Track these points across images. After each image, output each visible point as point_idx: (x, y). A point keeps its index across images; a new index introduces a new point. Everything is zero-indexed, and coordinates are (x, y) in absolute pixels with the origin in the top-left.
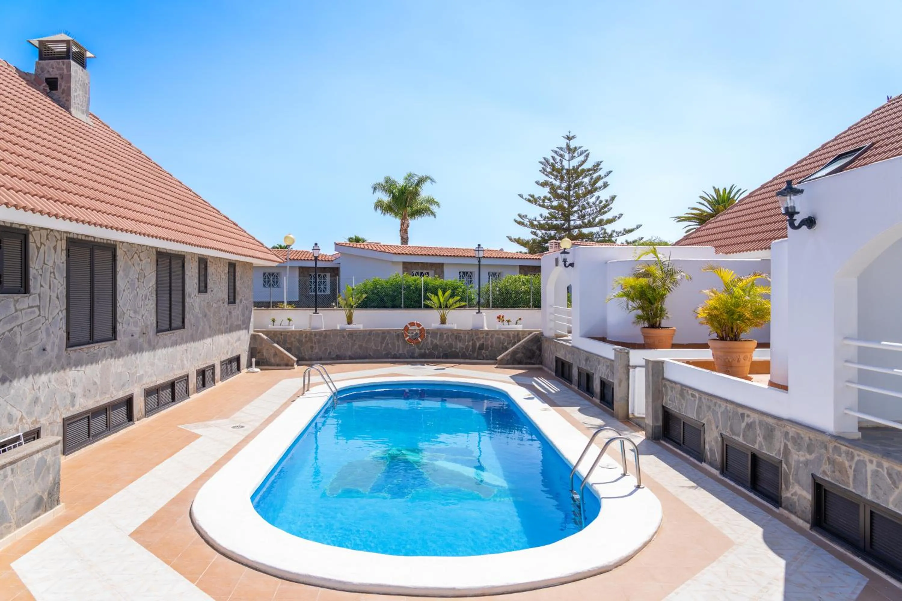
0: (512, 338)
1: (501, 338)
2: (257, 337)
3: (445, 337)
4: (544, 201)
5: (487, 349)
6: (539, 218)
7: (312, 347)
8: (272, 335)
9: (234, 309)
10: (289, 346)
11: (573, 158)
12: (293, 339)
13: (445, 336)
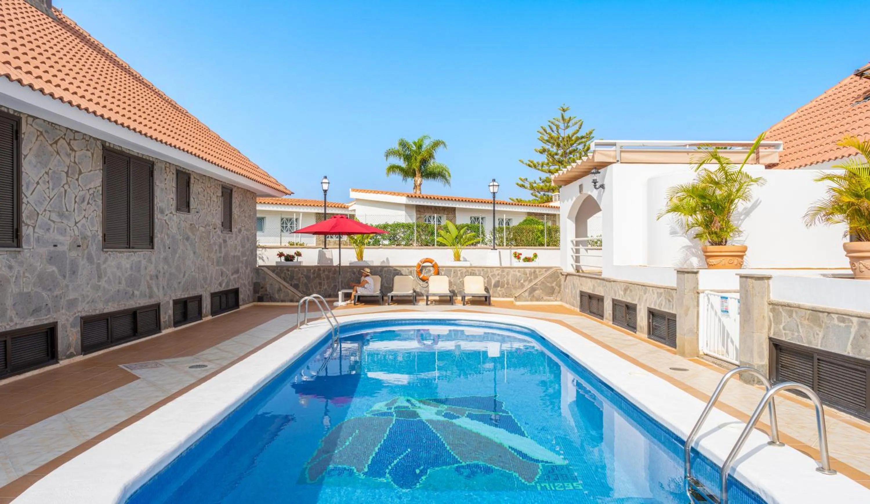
0: (528, 275)
1: (517, 275)
2: (260, 271)
3: (459, 275)
4: (542, 166)
5: (503, 287)
6: (538, 181)
7: (320, 284)
8: (278, 271)
9: (230, 238)
10: (296, 282)
11: (567, 127)
12: (300, 275)
13: (459, 273)
